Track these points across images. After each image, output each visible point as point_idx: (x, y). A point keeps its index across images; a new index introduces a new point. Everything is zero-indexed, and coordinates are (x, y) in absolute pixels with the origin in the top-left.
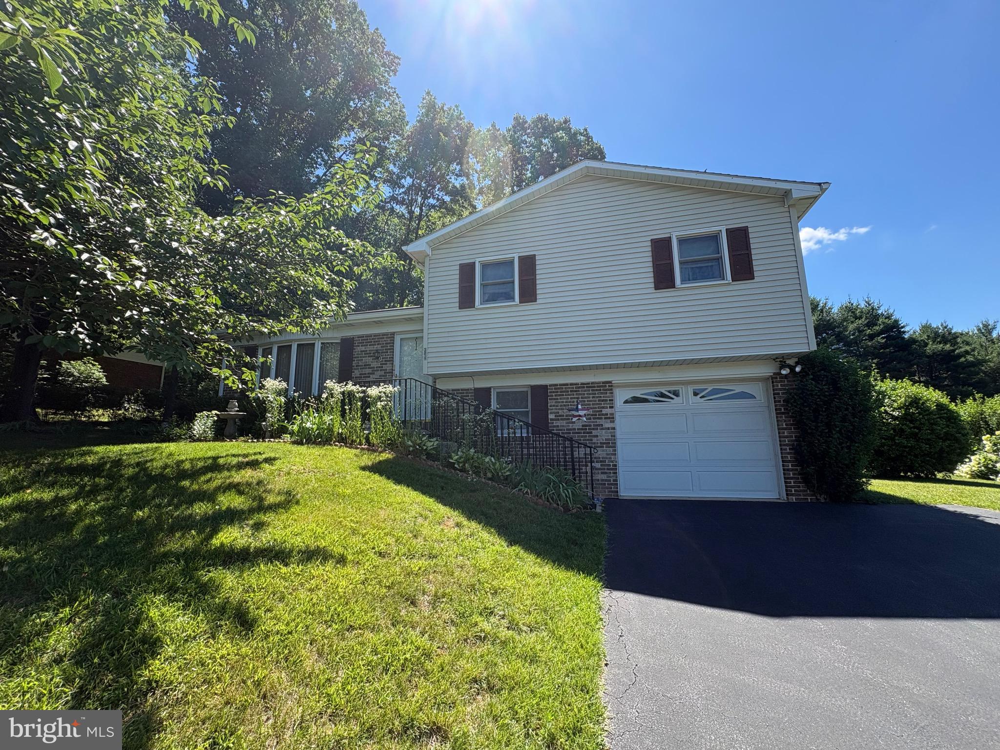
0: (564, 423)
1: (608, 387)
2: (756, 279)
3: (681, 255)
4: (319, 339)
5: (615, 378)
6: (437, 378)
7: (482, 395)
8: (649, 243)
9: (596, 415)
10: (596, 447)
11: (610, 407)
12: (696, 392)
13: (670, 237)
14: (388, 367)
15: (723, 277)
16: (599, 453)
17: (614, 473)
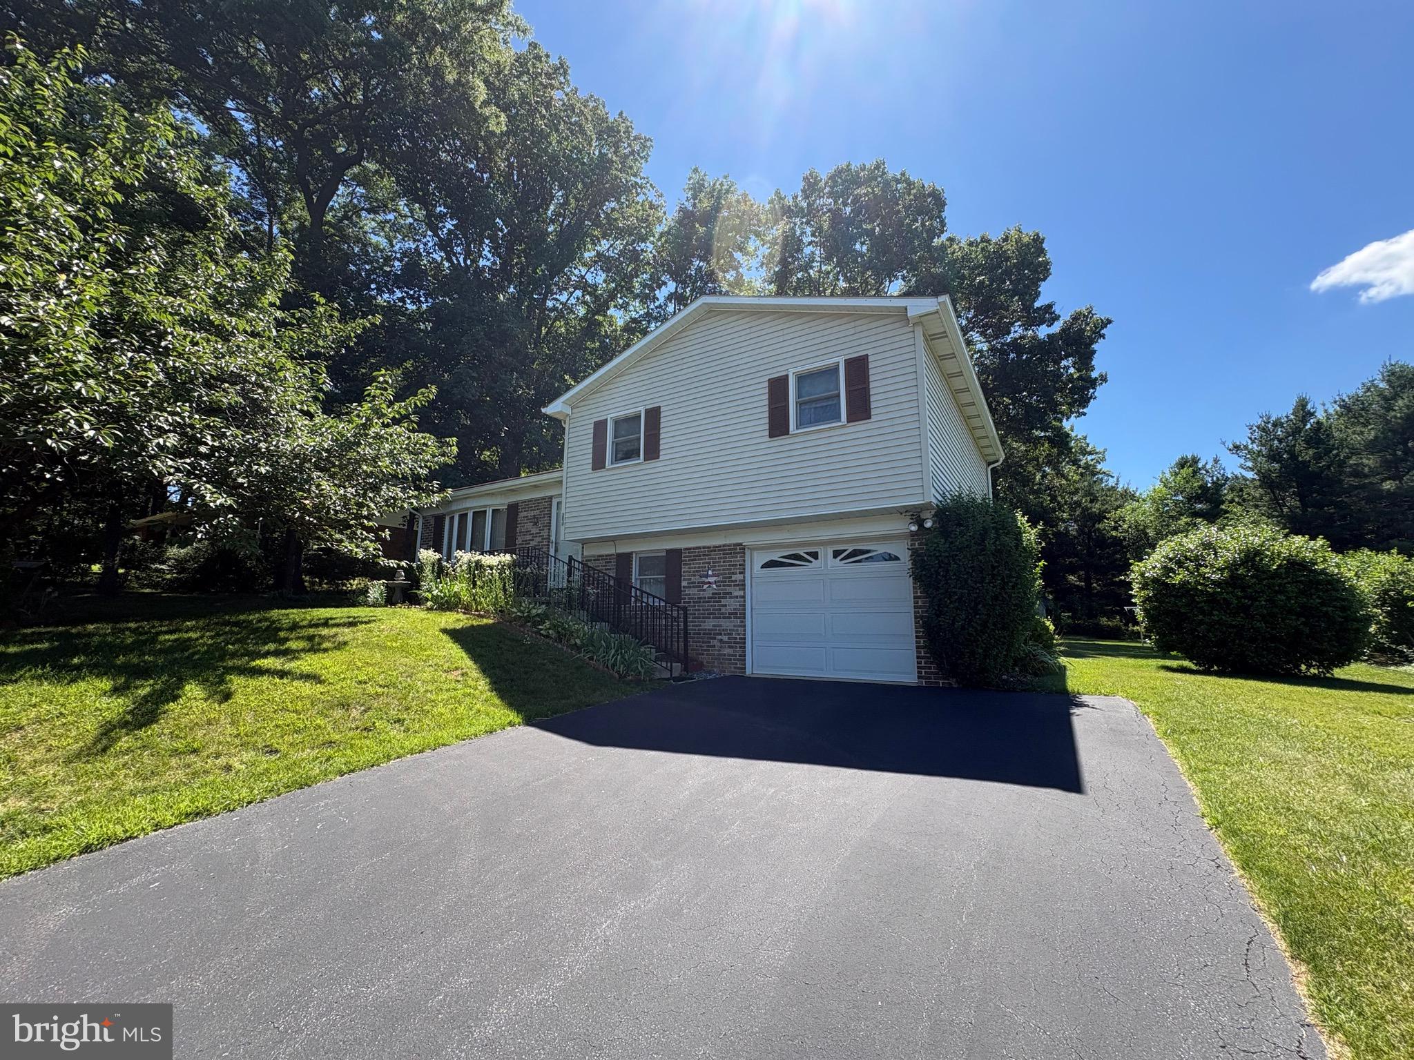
0: (695, 591)
1: (739, 550)
2: (873, 419)
3: (799, 395)
4: (490, 506)
5: (747, 539)
6: (584, 542)
7: (624, 560)
8: (766, 384)
9: (727, 582)
10: (724, 618)
11: (740, 573)
12: (836, 554)
13: (787, 376)
14: (545, 533)
15: (838, 418)
16: (727, 624)
17: (740, 647)
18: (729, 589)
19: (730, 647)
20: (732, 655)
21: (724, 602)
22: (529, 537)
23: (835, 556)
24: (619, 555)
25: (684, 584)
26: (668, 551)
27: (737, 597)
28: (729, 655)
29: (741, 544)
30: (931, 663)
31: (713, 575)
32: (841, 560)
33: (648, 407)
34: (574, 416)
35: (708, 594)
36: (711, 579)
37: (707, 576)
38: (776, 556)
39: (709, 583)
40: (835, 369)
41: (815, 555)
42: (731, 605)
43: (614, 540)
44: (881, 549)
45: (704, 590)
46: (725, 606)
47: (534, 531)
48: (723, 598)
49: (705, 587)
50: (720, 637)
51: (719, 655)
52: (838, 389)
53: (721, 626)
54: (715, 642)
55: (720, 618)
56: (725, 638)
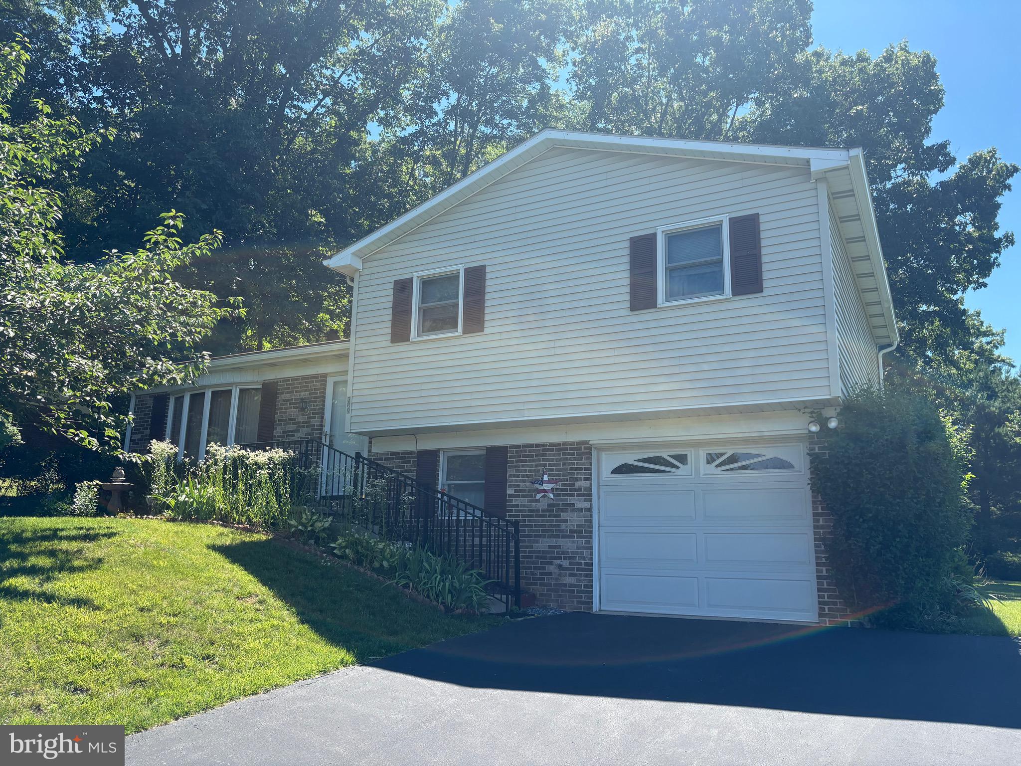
0: (525, 501)
1: (583, 451)
2: (766, 292)
3: (670, 257)
4: (237, 384)
5: (594, 437)
6: (372, 436)
7: (428, 459)
8: (627, 244)
9: (567, 490)
10: (564, 537)
11: (586, 479)
12: (711, 459)
13: (655, 235)
14: (316, 422)
15: (720, 288)
16: (568, 545)
17: (586, 575)
18: (571, 500)
19: (571, 575)
20: (575, 586)
21: (563, 515)
22: (292, 427)
23: (709, 462)
24: (421, 454)
25: (510, 491)
26: (491, 450)
27: (581, 510)
28: (571, 585)
29: (586, 443)
30: (837, 597)
31: (548, 482)
32: (717, 466)
33: (468, 266)
34: (367, 271)
35: (543, 505)
36: (546, 487)
37: (542, 482)
38: (630, 458)
39: (545, 491)
40: (715, 230)
41: (682, 459)
42: (574, 520)
43: (414, 433)
44: (769, 453)
45: (538, 501)
46: (566, 521)
47: (301, 419)
48: (562, 511)
49: (539, 496)
50: (558, 562)
51: (556, 585)
52: (720, 252)
53: (559, 547)
54: (551, 568)
55: (558, 537)
56: (566, 563)
